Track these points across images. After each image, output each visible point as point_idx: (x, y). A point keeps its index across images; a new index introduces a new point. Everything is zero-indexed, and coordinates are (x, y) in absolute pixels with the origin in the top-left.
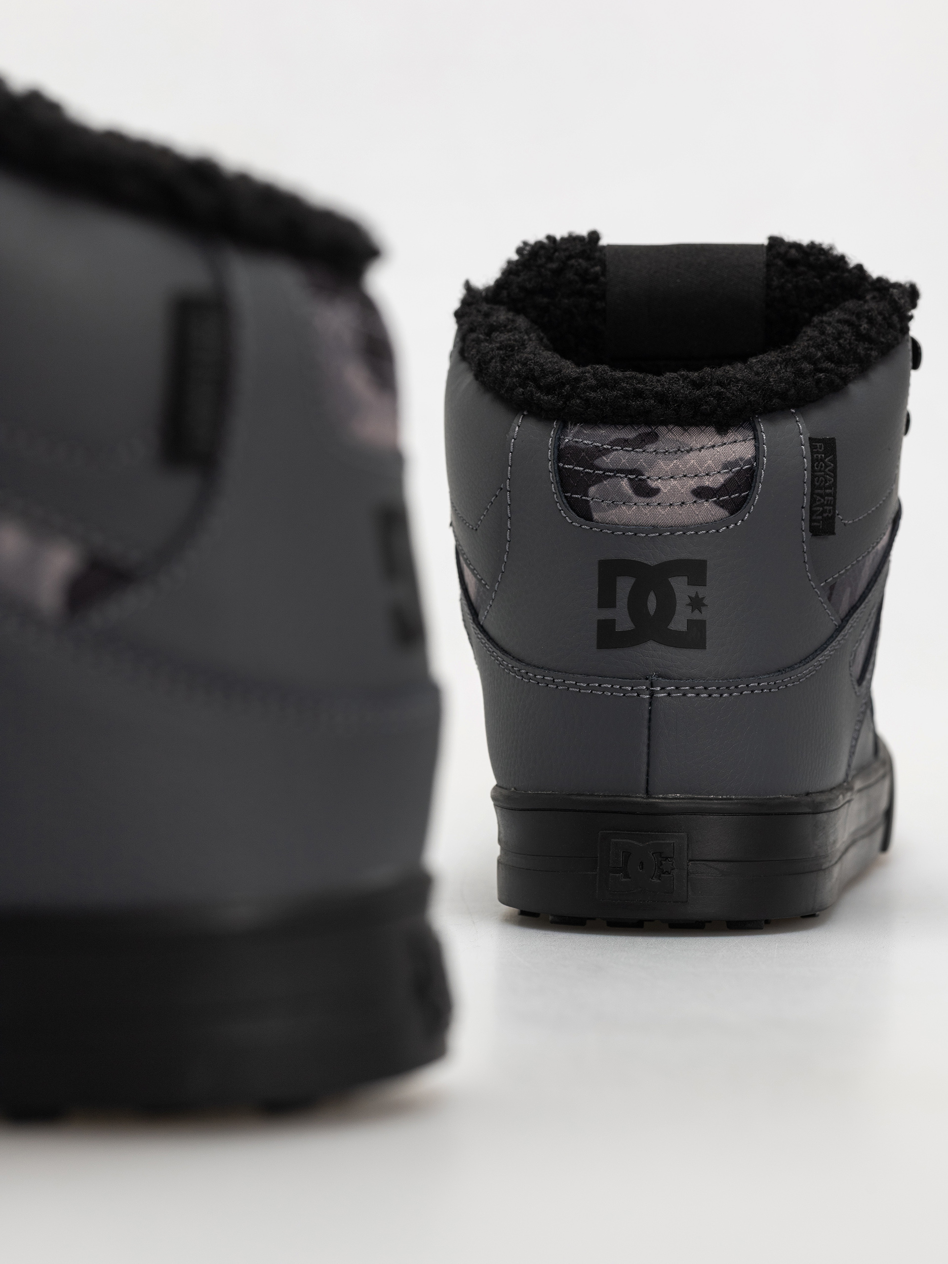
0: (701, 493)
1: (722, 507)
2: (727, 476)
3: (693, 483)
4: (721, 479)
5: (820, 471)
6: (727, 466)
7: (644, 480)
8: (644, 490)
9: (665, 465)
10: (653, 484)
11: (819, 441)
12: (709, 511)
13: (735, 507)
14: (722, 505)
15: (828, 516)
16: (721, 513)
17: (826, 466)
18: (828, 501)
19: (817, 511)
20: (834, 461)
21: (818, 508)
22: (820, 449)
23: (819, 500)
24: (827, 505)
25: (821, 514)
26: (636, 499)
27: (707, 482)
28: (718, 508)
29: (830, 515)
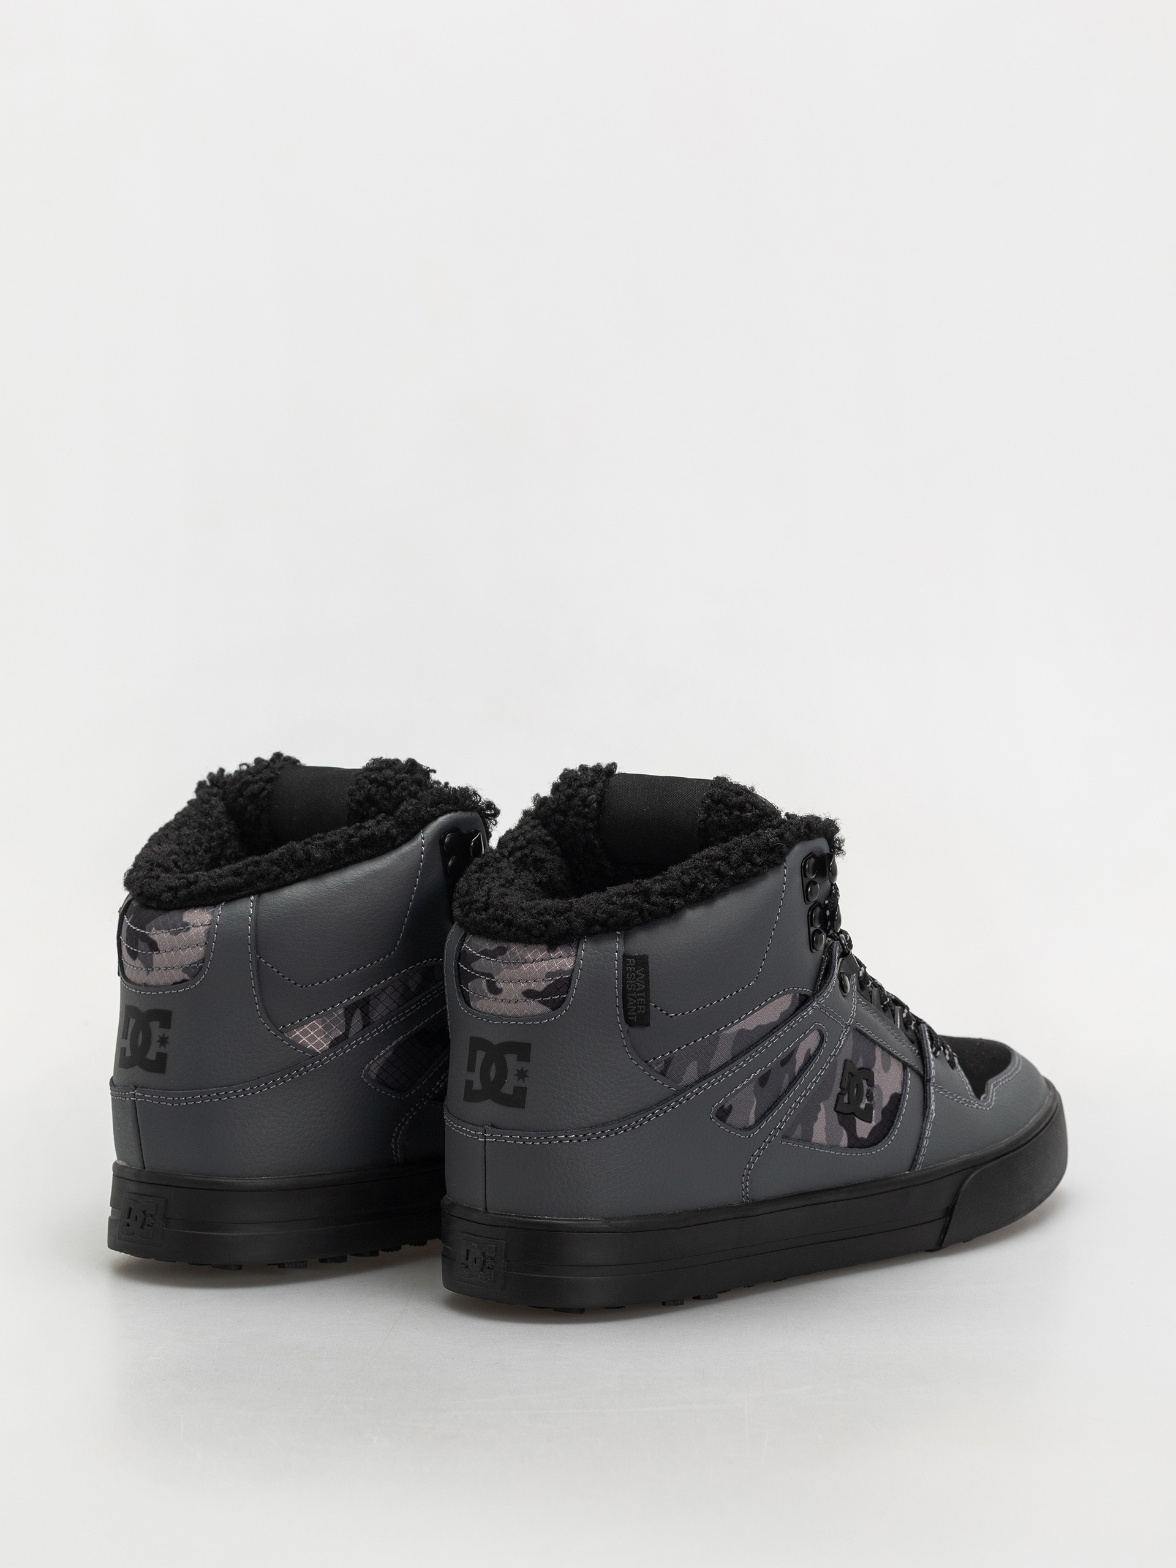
0: (529, 994)
1: (545, 1005)
2: (549, 983)
3: (524, 986)
4: (544, 985)
5: (631, 980)
6: (549, 975)
7: (494, 982)
8: (494, 990)
9: (506, 973)
10: (500, 985)
11: (631, 957)
12: (535, 1007)
13: (556, 1006)
14: (545, 1003)
15: (641, 1013)
16: (545, 1009)
17: (637, 976)
18: (640, 1002)
19: (632, 1009)
20: (647, 972)
21: (632, 1007)
22: (632, 963)
23: (632, 1001)
24: (640, 1005)
25: (635, 1011)
26: (489, 995)
27: (533, 986)
28: (541, 1005)
29: (643, 1012)
